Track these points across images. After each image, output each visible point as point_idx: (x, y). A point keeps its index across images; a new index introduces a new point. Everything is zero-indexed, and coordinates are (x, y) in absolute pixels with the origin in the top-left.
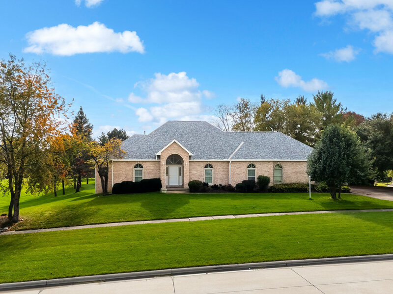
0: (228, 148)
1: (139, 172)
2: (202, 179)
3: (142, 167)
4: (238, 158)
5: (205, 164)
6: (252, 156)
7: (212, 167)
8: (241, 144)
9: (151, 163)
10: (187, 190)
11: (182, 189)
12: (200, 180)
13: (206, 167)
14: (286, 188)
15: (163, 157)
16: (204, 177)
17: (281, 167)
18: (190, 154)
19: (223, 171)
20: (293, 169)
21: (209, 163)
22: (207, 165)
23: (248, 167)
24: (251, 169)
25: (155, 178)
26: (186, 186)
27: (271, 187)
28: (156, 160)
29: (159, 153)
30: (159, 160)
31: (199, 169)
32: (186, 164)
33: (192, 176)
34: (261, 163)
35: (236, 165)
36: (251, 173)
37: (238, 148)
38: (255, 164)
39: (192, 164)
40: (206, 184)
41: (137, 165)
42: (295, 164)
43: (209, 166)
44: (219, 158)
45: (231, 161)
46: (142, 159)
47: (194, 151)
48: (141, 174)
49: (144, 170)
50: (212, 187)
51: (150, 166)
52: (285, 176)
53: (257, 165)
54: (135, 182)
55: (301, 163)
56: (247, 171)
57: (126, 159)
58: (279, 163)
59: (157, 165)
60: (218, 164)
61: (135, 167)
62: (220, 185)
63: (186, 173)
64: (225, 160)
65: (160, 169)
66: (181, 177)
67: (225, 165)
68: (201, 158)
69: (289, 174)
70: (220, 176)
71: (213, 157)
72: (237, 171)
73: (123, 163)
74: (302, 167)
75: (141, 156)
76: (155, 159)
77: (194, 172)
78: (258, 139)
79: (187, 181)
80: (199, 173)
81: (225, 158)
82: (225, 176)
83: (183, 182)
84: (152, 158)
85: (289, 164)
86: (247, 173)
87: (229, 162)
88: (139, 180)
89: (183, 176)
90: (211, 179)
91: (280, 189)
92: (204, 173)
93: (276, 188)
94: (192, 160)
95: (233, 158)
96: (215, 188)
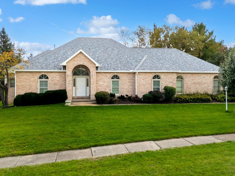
0: (133, 61)
1: (44, 83)
2: (109, 91)
3: (47, 78)
4: (144, 69)
5: (112, 75)
6: (157, 68)
7: (118, 78)
8: (145, 58)
9: (56, 74)
10: (94, 101)
11: (89, 100)
12: (107, 91)
13: (112, 78)
14: (191, 99)
15: (69, 67)
16: (111, 88)
17: (182, 78)
18: (97, 65)
19: (129, 82)
20: (192, 80)
21: (116, 74)
22: (114, 76)
23: (153, 78)
24: (156, 80)
25: (61, 89)
26: (93, 98)
27: (177, 98)
28: (62, 71)
29: (64, 64)
30: (64, 71)
31: (105, 80)
32: (92, 75)
33: (99, 87)
34: (165, 74)
35: (142, 76)
36: (157, 83)
37: (142, 61)
38: (160, 74)
39: (99, 75)
40: (113, 95)
41: (42, 76)
42: (194, 75)
43: (116, 77)
44: (126, 70)
45: (137, 71)
46: (47, 69)
47: (101, 63)
48: (46, 85)
49: (49, 81)
50: (119, 97)
51: (56, 77)
52: (185, 87)
53: (162, 76)
54: (40, 94)
55: (199, 75)
56: (153, 82)
57: (30, 69)
58: (180, 74)
59: (63, 76)
60: (125, 75)
61: (40, 78)
62: (127, 95)
63: (93, 84)
64: (131, 71)
65: (66, 80)
66: (88, 88)
67: (131, 76)
68: (108, 70)
69: (189, 85)
70: (126, 87)
71: (119, 69)
72: (143, 82)
73: (28, 74)
74: (200, 78)
75: (47, 67)
76: (61, 69)
77: (101, 83)
78: (159, 54)
79: (93, 93)
80: (106, 84)
81: (131, 69)
82: (131, 87)
83: (90, 93)
84: (58, 69)
85: (189, 75)
86: (153, 84)
87: (134, 73)
88: (44, 91)
89: (90, 87)
90: (117, 89)
91: (186, 100)
92: (111, 84)
93: (181, 99)
94: (99, 71)
95: (139, 69)
96: (122, 99)
